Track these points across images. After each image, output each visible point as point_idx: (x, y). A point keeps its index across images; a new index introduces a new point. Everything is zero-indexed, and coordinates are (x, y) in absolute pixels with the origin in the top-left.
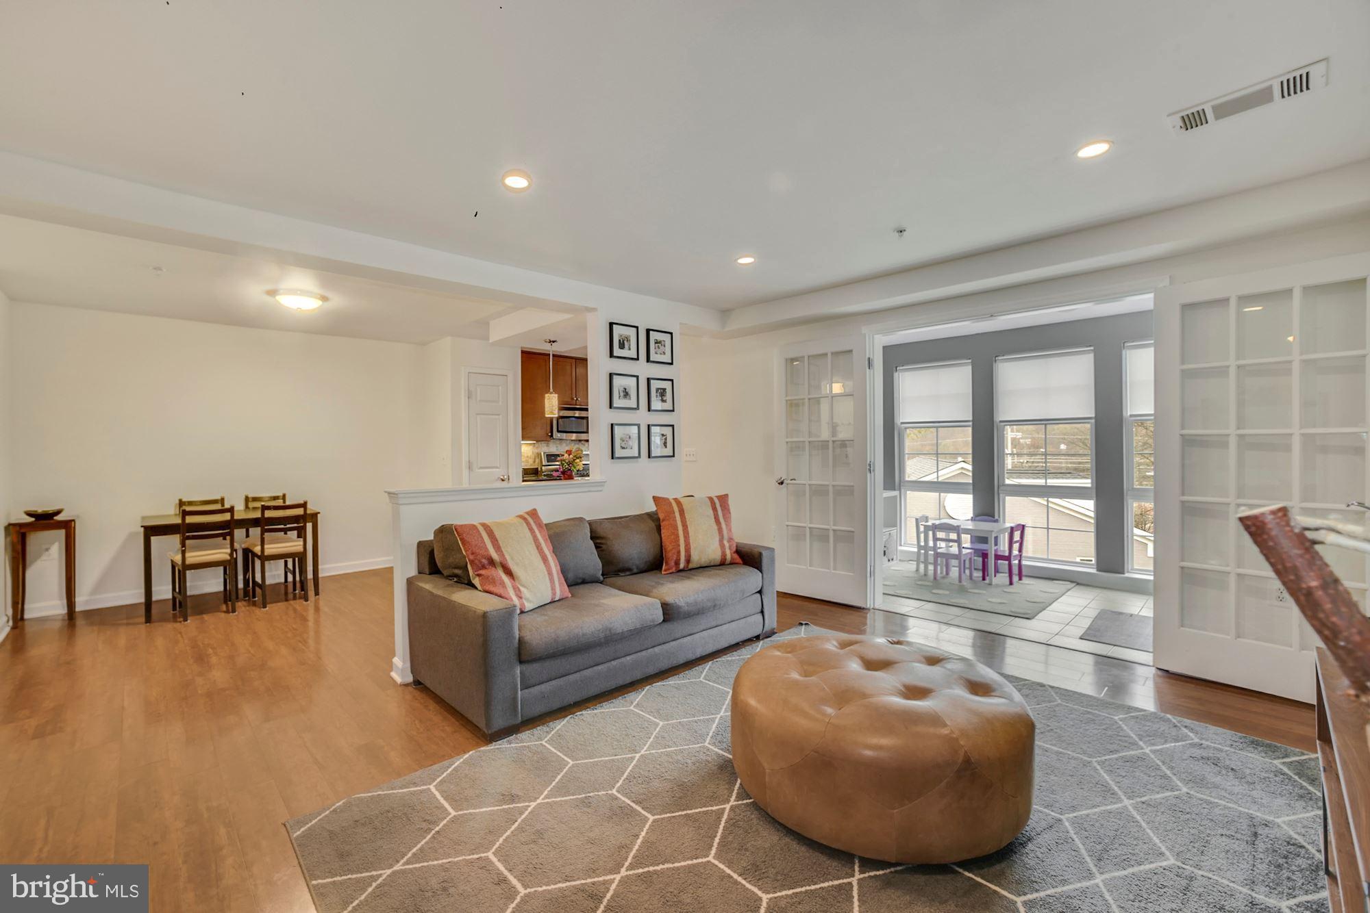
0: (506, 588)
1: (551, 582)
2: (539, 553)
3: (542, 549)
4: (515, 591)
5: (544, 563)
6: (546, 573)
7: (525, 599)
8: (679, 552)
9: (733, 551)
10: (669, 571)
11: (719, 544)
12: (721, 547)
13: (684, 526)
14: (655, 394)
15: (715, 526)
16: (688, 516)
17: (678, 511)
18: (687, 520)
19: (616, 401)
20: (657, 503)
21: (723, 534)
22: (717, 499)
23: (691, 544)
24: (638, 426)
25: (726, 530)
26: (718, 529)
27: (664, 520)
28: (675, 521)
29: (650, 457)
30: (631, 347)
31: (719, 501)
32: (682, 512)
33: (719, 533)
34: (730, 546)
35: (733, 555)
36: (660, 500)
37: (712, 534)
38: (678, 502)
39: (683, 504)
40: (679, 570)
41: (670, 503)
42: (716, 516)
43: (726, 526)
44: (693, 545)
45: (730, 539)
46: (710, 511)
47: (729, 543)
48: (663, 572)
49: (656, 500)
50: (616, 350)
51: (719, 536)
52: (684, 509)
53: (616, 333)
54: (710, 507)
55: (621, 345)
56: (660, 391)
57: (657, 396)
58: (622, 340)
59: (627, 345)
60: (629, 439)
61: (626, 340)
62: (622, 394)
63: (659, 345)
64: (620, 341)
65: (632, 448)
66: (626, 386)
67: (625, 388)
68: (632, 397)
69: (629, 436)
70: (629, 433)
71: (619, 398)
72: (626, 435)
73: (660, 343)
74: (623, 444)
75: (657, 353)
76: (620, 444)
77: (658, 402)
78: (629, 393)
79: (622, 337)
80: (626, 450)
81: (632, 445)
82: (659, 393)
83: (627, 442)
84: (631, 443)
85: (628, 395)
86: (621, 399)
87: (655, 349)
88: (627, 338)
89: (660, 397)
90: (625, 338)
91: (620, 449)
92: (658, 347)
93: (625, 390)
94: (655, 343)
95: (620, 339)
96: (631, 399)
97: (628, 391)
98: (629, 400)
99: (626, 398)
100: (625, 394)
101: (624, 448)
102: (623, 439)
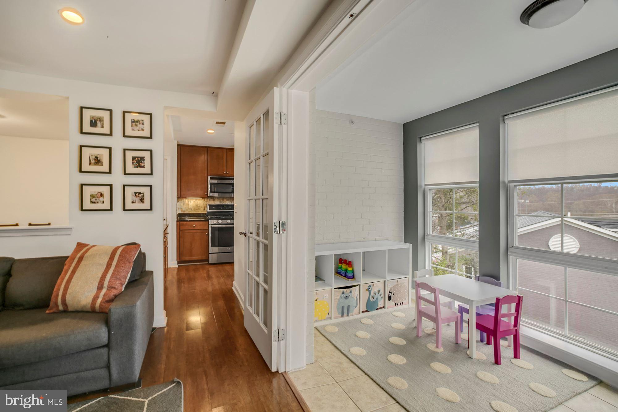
8: (58, 295)
9: (104, 300)
10: (52, 311)
11: (96, 292)
12: (95, 295)
13: (74, 272)
14: (131, 161)
15: (100, 275)
16: (83, 263)
17: (78, 258)
18: (80, 266)
19: (86, 167)
20: (76, 249)
21: (103, 283)
22: (123, 249)
23: (69, 290)
24: (111, 186)
25: (110, 279)
26: (101, 278)
27: (66, 265)
28: (70, 266)
29: (124, 210)
30: (105, 126)
31: (123, 251)
32: (81, 259)
33: (100, 281)
34: (104, 295)
35: (103, 304)
36: (80, 246)
37: (93, 281)
38: (88, 250)
39: (89, 251)
40: (60, 311)
41: (81, 250)
42: (109, 265)
43: (112, 275)
44: (69, 291)
45: (110, 288)
46: (106, 260)
47: (106, 292)
48: (47, 312)
49: (79, 245)
50: (87, 128)
51: (98, 284)
52: (85, 256)
53: (88, 115)
54: (109, 256)
55: (93, 124)
56: (137, 159)
57: (133, 163)
58: (94, 121)
59: (99, 124)
60: (100, 196)
61: (97, 120)
62: (93, 161)
63: (137, 123)
64: (91, 121)
65: (103, 202)
66: (97, 155)
67: (95, 157)
68: (104, 163)
69: (99, 194)
70: (99, 191)
71: (90, 164)
72: (96, 193)
73: (137, 122)
74: (93, 200)
75: (135, 129)
76: (91, 200)
77: (135, 167)
78: (101, 161)
79: (94, 118)
80: (96, 204)
81: (103, 200)
82: (136, 160)
83: (97, 198)
84: (101, 199)
85: (99, 162)
86: (92, 165)
87: (132, 126)
88: (99, 119)
89: (137, 164)
90: (97, 119)
91: (91, 203)
92: (136, 125)
93: (96, 158)
94: (132, 122)
95: (91, 119)
96: (102, 165)
97: (99, 159)
98: (100, 165)
99: (97, 164)
100: (96, 161)
101: (95, 203)
102: (94, 196)
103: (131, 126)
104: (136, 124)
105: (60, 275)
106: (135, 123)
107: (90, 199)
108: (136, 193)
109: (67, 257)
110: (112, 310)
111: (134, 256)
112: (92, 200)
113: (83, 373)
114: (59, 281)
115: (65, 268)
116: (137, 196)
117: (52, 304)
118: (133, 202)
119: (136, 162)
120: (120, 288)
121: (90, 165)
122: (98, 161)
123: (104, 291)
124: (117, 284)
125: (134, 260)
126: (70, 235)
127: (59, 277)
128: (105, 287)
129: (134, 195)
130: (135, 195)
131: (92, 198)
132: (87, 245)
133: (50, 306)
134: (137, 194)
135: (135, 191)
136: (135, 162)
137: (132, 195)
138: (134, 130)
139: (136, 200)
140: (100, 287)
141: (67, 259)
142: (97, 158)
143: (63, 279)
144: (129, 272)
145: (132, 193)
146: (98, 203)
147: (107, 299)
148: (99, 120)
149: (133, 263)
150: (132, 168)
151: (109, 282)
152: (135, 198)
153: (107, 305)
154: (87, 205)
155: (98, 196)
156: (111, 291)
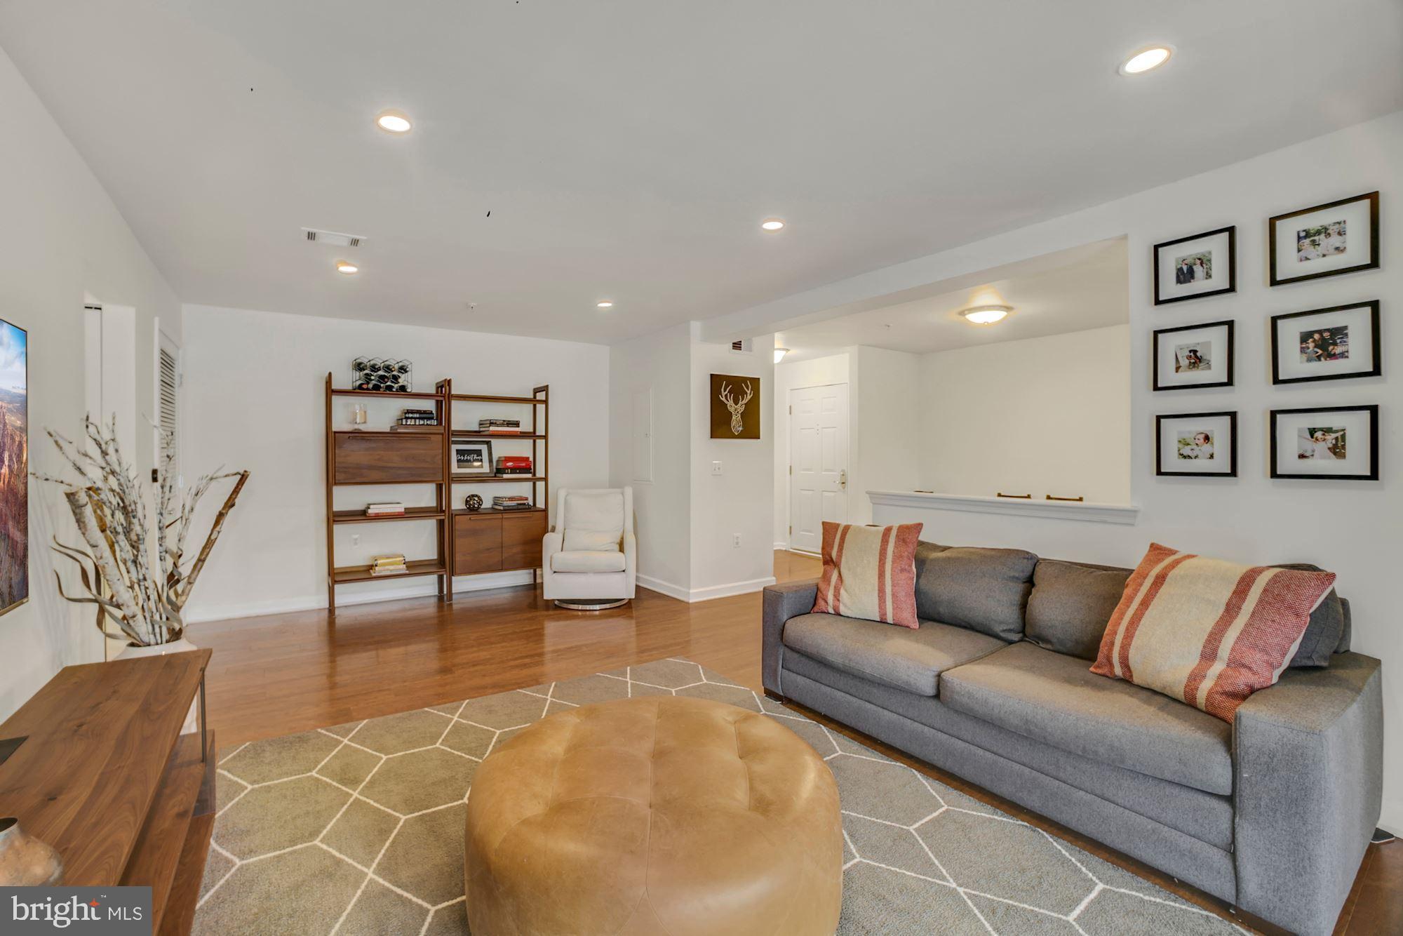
0: (830, 586)
1: (880, 600)
2: (879, 566)
3: (884, 564)
4: (835, 592)
5: (879, 578)
6: (877, 588)
7: (843, 604)
8: (1112, 644)
9: (1220, 690)
10: (1100, 671)
11: (1197, 662)
12: (1195, 669)
13: (1145, 604)
14: (1298, 345)
15: (1209, 623)
16: (1164, 590)
17: (1154, 576)
18: (1158, 595)
19: (1168, 376)
20: (1147, 555)
21: (1218, 647)
22: (1276, 576)
23: (1135, 639)
24: (1233, 416)
25: (1236, 643)
26: (1211, 635)
27: (1127, 585)
28: (1136, 591)
29: (1274, 474)
30: (1214, 272)
31: (1275, 580)
32: (1160, 580)
33: (1208, 641)
34: (1220, 676)
35: (1217, 696)
36: (1158, 552)
37: (1190, 636)
38: (1177, 562)
39: (1179, 566)
40: (1116, 676)
41: (1160, 560)
42: (1232, 609)
43: (1241, 634)
44: (1136, 642)
45: (1236, 663)
46: (1226, 594)
47: (1225, 670)
48: (1092, 669)
49: (1154, 550)
50: (1170, 288)
51: (1204, 647)
52: (1170, 575)
53: (1171, 259)
54: (1233, 587)
55: (1185, 275)
56: (1317, 336)
57: (1303, 350)
58: (1185, 268)
59: (1199, 271)
60: (1202, 440)
61: (1195, 264)
62: (1184, 362)
63: (1316, 238)
64: (1180, 270)
65: (1212, 456)
66: (1194, 346)
67: (1190, 351)
68: (1213, 363)
69: (1203, 436)
70: (1201, 430)
71: (1177, 369)
72: (1193, 436)
73: (1318, 233)
74: (1186, 451)
75: (1309, 257)
76: (1179, 451)
77: (1309, 360)
78: (1205, 358)
79: (1186, 262)
80: (1194, 461)
81: (1211, 453)
82: (1314, 341)
83: (1195, 447)
84: (1206, 448)
85: (1200, 362)
86: (1182, 371)
87: (1299, 251)
88: (1199, 259)
89: (1318, 350)
90: (1193, 261)
91: (1179, 458)
92: (1314, 243)
93: (1192, 354)
94: (1299, 238)
95: (1179, 267)
96: (1209, 367)
97: (1198, 354)
98: (1203, 369)
99: (1194, 367)
100: (1193, 361)
101: (1189, 457)
102: (1188, 441)
103: (1296, 250)
104: (1314, 241)
105: (1117, 604)
106: (1312, 238)
107: (1177, 449)
108: (1312, 432)
109: (1131, 571)
110: (1243, 720)
111: (1313, 602)
112: (1181, 452)
113: (1166, 828)
114: (1114, 616)
115: (1127, 591)
116: (1317, 439)
117: (1101, 656)
118: (1302, 456)
119: (1316, 346)
120: (1267, 674)
121: (1177, 372)
122: (1196, 359)
123: (1218, 667)
124: (1256, 658)
125: (1311, 611)
126: (1133, 525)
127: (1113, 609)
128: (1221, 659)
129: (1309, 437)
130: (1312, 437)
131: (1181, 446)
132: (1172, 552)
133: (1098, 659)
134: (1319, 434)
135: (1312, 426)
136: (1311, 345)
137: (1299, 436)
138: (1307, 259)
139: (1313, 451)
140: (1209, 655)
141: (1130, 575)
142: (1195, 352)
143: (1122, 614)
144: (1294, 640)
145: (1300, 430)
146: (1196, 457)
147: (1229, 689)
148: (1198, 262)
149: (1309, 619)
150: (1301, 362)
151: (1233, 650)
152: (1309, 445)
153: (1228, 703)
154: (1171, 462)
155: (1197, 442)
156: (1240, 674)
